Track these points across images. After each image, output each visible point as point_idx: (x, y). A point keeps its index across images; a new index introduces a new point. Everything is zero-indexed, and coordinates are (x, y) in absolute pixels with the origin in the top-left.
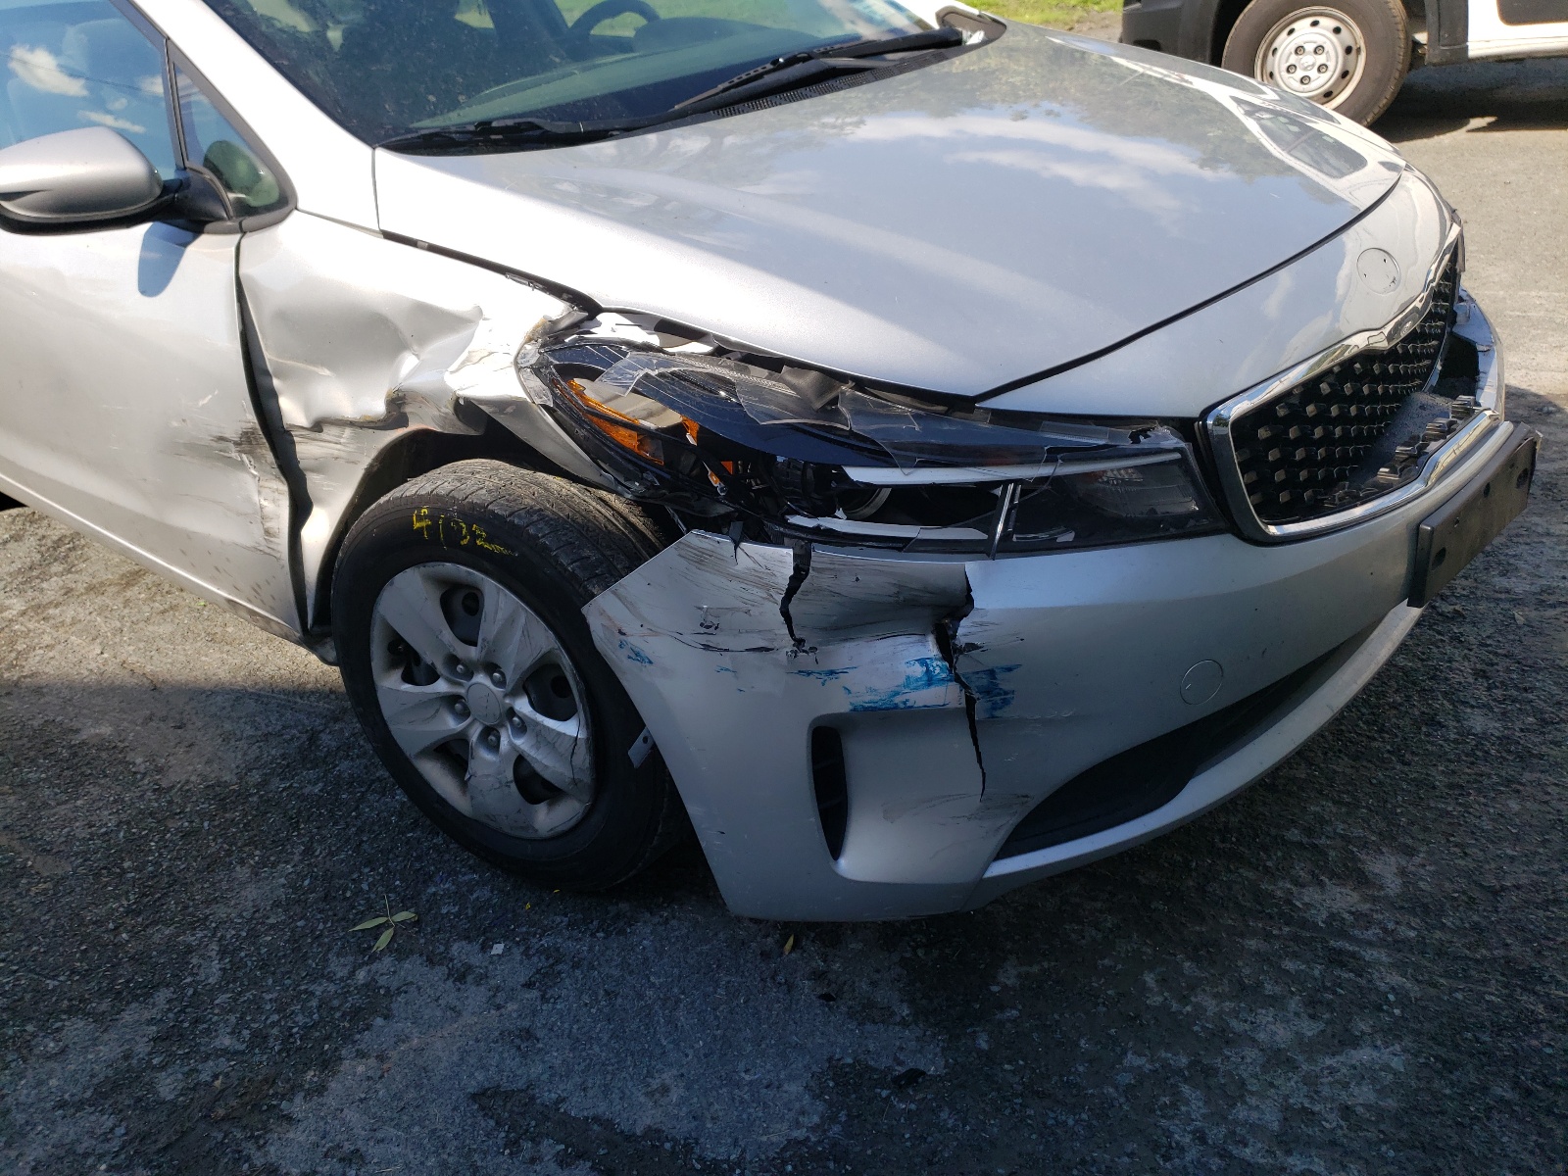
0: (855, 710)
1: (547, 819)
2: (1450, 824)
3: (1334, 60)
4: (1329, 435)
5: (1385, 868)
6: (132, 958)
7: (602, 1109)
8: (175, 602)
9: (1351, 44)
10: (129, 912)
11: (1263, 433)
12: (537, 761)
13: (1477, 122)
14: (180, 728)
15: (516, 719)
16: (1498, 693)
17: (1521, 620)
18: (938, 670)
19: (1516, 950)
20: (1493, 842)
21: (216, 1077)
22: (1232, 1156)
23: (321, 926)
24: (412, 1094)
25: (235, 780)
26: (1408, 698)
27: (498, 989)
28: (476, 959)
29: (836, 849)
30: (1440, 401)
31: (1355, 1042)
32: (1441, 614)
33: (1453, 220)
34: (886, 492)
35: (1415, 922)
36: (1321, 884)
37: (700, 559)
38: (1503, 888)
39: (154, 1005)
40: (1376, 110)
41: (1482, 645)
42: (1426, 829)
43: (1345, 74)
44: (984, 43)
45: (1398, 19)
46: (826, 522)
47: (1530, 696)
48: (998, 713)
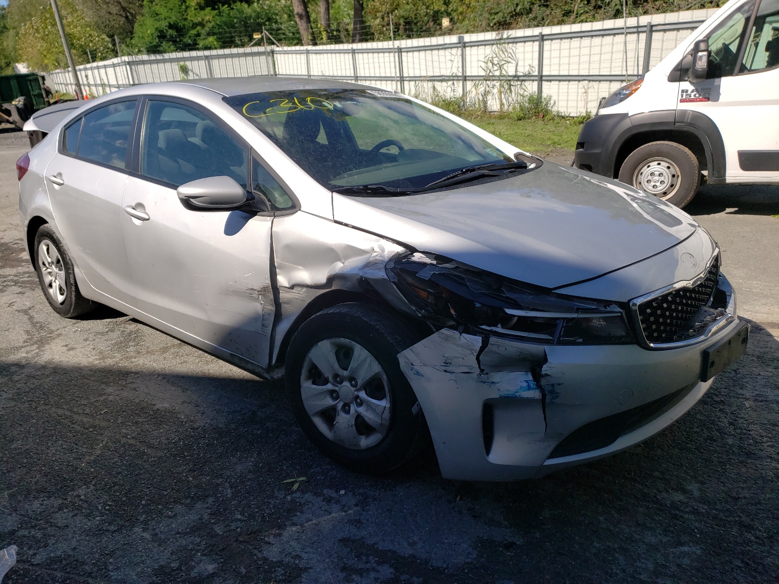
0: (500, 397)
1: (365, 442)
2: (719, 475)
3: (668, 180)
4: (671, 315)
5: (694, 488)
6: (195, 486)
7: (391, 547)
8: (185, 360)
9: (674, 173)
10: (190, 470)
11: (649, 311)
12: (366, 416)
13: (728, 210)
14: (197, 406)
15: (358, 400)
16: (739, 431)
17: (748, 405)
18: (532, 385)
19: (744, 518)
20: (735, 482)
21: (238, 528)
22: (635, 578)
23: (269, 480)
24: (316, 538)
25: (224, 427)
26: (702, 430)
27: (344, 506)
28: (334, 495)
29: (488, 451)
30: (712, 310)
31: (682, 544)
32: (715, 401)
33: (716, 246)
34: (516, 319)
35: (706, 507)
36: (668, 491)
37: (447, 338)
38: (739, 498)
39: (208, 503)
40: (686, 201)
41: (732, 413)
42: (709, 476)
43: (672, 186)
44: (536, 168)
45: (695, 165)
46: (494, 329)
47: (751, 433)
48: (553, 401)
